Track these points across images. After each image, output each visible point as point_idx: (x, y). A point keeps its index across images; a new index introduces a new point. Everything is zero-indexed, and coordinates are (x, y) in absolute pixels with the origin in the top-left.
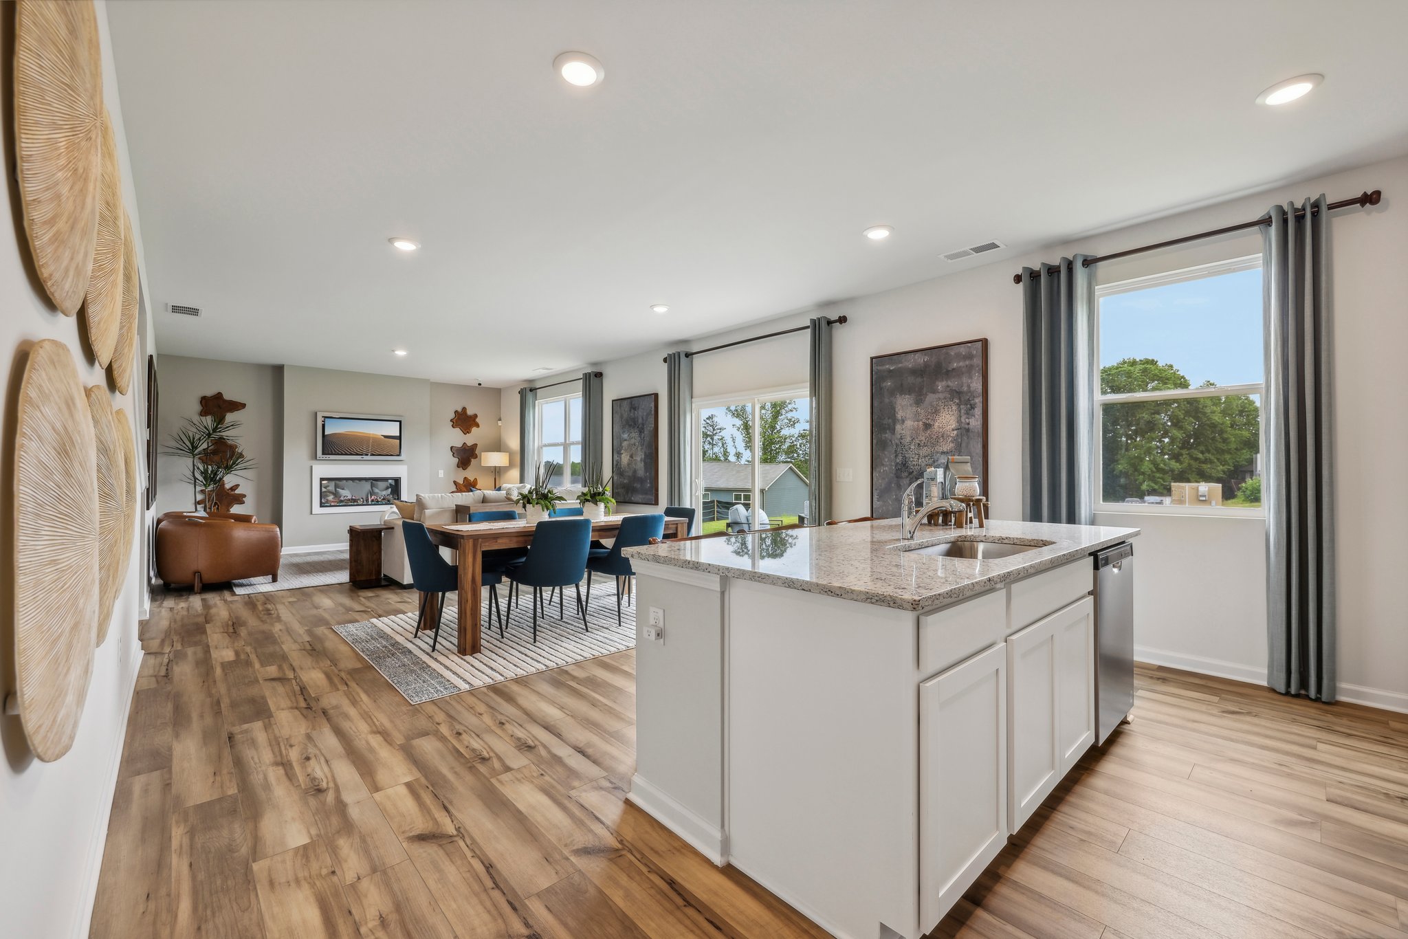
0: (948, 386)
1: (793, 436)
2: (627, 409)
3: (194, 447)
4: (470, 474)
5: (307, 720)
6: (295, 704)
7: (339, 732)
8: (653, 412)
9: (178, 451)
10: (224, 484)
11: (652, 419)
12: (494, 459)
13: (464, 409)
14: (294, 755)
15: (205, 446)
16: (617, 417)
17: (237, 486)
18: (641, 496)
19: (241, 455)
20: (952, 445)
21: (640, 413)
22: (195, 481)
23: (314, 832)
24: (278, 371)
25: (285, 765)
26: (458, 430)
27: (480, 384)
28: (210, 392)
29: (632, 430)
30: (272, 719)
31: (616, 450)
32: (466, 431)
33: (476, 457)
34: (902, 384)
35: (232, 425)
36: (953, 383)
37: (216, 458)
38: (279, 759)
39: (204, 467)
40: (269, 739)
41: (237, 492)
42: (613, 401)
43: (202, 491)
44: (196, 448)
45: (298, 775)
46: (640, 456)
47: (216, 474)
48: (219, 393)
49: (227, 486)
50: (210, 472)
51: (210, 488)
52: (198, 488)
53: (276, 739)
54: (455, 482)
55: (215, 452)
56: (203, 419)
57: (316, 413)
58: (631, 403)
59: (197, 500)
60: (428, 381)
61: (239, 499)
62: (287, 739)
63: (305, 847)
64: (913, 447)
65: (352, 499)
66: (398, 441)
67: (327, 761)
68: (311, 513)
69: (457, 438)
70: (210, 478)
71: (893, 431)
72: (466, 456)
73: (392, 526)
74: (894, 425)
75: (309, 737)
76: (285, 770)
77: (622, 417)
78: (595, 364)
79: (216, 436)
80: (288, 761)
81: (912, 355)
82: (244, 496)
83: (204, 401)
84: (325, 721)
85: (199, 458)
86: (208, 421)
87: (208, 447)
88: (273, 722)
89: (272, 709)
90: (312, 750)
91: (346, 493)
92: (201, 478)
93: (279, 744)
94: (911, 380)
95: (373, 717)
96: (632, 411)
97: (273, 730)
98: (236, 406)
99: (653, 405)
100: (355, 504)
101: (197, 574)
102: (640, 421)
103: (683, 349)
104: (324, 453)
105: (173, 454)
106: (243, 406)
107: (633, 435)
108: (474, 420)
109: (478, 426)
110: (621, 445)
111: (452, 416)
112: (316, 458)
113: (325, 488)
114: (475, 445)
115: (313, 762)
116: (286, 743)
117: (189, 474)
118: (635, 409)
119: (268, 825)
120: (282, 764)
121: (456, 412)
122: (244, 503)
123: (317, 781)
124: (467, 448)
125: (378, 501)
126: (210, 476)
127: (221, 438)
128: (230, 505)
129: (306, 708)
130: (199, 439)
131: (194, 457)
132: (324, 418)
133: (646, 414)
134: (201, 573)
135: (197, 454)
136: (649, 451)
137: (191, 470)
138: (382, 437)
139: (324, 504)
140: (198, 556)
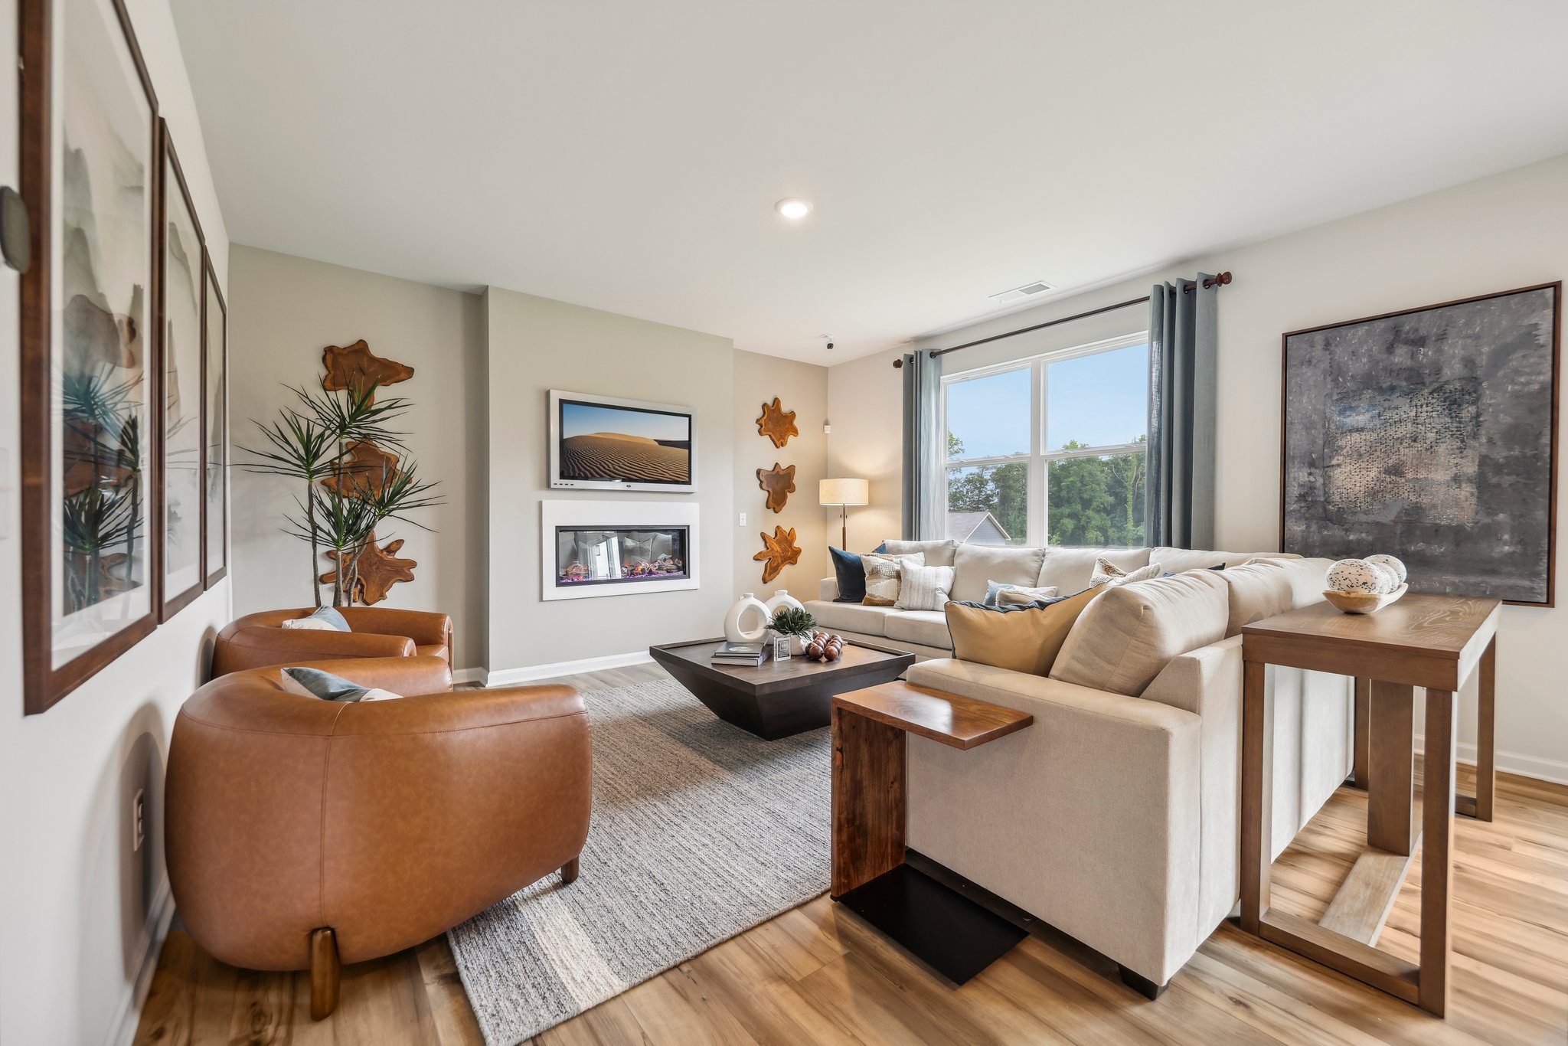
1: (959, 481)
2: (1371, 347)
3: (312, 455)
4: (785, 520)
8: (1545, 339)
9: (273, 464)
11: (1533, 359)
13: (776, 401)
15: (332, 453)
17: (400, 543)
19: (408, 478)
21: (1455, 352)
22: (314, 534)
24: (475, 301)
26: (767, 438)
27: (829, 348)
28: (342, 339)
29: (1401, 401)
31: (1307, 458)
32: (779, 442)
33: (793, 490)
35: (389, 407)
37: (360, 481)
39: (332, 500)
41: (400, 555)
42: (1286, 336)
43: (328, 553)
44: (316, 456)
46: (1448, 468)
47: (358, 517)
48: (361, 341)
49: (381, 545)
50: (345, 513)
51: (347, 548)
52: (322, 549)
54: (763, 536)
55: (356, 468)
56: (330, 393)
57: (548, 394)
58: (1396, 330)
59: (320, 576)
60: (730, 341)
61: (403, 571)
66: (687, 451)
68: (541, 599)
69: (766, 454)
72: (778, 487)
77: (1338, 372)
78: (1183, 262)
79: (356, 430)
82: (413, 564)
83: (331, 356)
85: (323, 483)
86: (341, 398)
87: (343, 458)
92: (326, 525)
96: (1402, 350)
98: (397, 372)
101: (319, 937)
102: (1453, 371)
104: (563, 476)
105: (264, 469)
106: (409, 372)
107: (1406, 412)
108: (791, 422)
109: (795, 432)
110: (1328, 443)
111: (759, 413)
112: (548, 486)
113: (564, 542)
114: (792, 468)
117: (301, 517)
118: (1418, 343)
121: (765, 405)
122: (412, 579)
124: (780, 473)
125: (651, 572)
126: (346, 521)
127: (369, 436)
128: (384, 586)
130: (322, 435)
131: (311, 477)
132: (562, 402)
133: (1485, 349)
134: (338, 931)
135: (317, 472)
136: (1516, 452)
137: (306, 507)
138: (656, 443)
139: (562, 578)
140: (321, 863)
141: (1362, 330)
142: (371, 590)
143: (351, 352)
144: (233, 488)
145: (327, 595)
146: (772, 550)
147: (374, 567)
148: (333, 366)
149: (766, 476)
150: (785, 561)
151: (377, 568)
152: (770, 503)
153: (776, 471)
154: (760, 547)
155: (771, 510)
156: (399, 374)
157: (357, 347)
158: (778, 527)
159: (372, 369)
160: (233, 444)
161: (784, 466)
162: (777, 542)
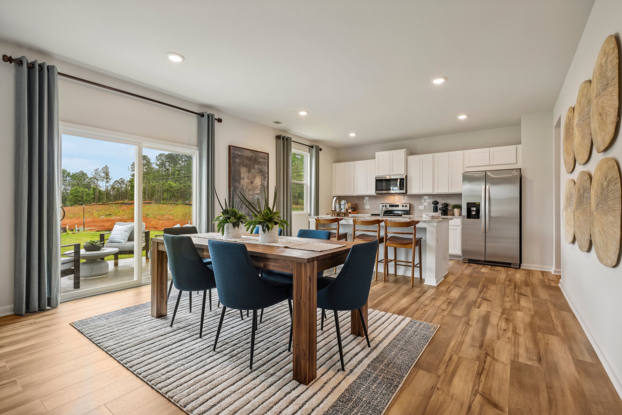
0: (258, 168)
5: (493, 347)
6: (493, 362)
7: (483, 333)
14: (510, 334)
20: (259, 191)
23: (515, 312)
25: (515, 332)
30: (513, 359)
34: (243, 162)
36: (260, 167)
38: (517, 336)
40: (518, 347)
45: (511, 327)
53: (514, 346)
62: (509, 342)
63: (518, 311)
64: (247, 191)
67: (498, 326)
71: (240, 183)
74: (240, 180)
75: (498, 338)
76: (516, 330)
80: (513, 333)
81: (247, 151)
84: (485, 341)
88: (512, 357)
89: (510, 367)
90: (501, 332)
93: (514, 342)
94: (246, 161)
95: (463, 331)
97: (514, 351)
115: (503, 328)
116: (511, 341)
119: (528, 319)
120: (516, 333)
123: (506, 322)
129: (489, 355)
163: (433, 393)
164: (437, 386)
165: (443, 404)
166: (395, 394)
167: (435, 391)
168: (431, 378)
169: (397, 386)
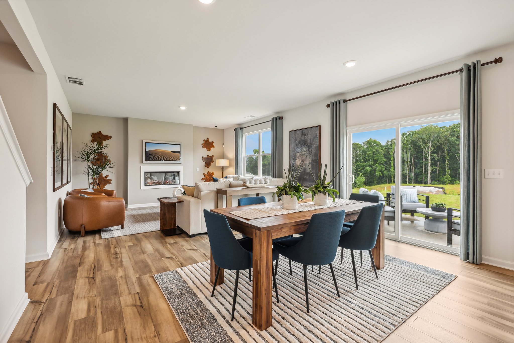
2: (300, 135)
3: (88, 157)
4: (210, 170)
8: (318, 136)
9: (81, 159)
10: (102, 175)
11: (317, 140)
12: (223, 163)
13: (208, 139)
15: (93, 156)
16: (293, 140)
17: (108, 175)
18: (309, 183)
19: (109, 161)
21: (309, 137)
22: (89, 174)
24: (126, 120)
26: (205, 149)
27: (216, 126)
28: (96, 131)
29: (303, 147)
31: (292, 158)
32: (209, 149)
33: (213, 162)
35: (105, 147)
37: (99, 162)
39: (93, 167)
41: (108, 178)
42: (290, 131)
43: (92, 178)
44: (90, 157)
46: (308, 161)
47: (98, 170)
48: (100, 131)
49: (104, 176)
50: (95, 169)
51: (96, 176)
52: (90, 177)
54: (204, 174)
55: (98, 159)
56: (92, 143)
57: (143, 141)
58: (302, 132)
59: (90, 183)
60: (192, 125)
61: (109, 182)
65: (159, 182)
66: (179, 154)
68: (141, 189)
69: (205, 153)
70: (95, 172)
72: (208, 161)
73: (183, 200)
77: (296, 140)
78: (278, 113)
79: (98, 152)
82: (111, 180)
83: (93, 135)
85: (91, 163)
86: (95, 144)
87: (95, 157)
91: (155, 179)
92: (91, 172)
96: (303, 136)
98: (107, 138)
99: (318, 132)
100: (160, 184)
101: (82, 226)
102: (309, 141)
103: (341, 98)
104: (146, 160)
105: (79, 160)
106: (111, 137)
107: (304, 149)
108: (212, 144)
109: (214, 147)
110: (295, 155)
111: (203, 142)
112: (143, 162)
113: (147, 175)
114: (213, 156)
117: (86, 170)
118: (305, 135)
121: (204, 140)
122: (111, 184)
124: (209, 157)
125: (170, 183)
127: (101, 153)
128: (105, 185)
130: (90, 153)
131: (88, 162)
132: (146, 143)
133: (312, 138)
134: (85, 225)
135: (89, 161)
136: (315, 158)
137: (87, 168)
138: (171, 152)
139: (146, 184)
140: (82, 216)
141: (299, 131)
142: (101, 186)
143: (98, 134)
144: (72, 164)
145: (91, 186)
146: (206, 177)
147: (102, 181)
148: (94, 137)
149: (204, 158)
150: (210, 180)
151: (103, 181)
152: (206, 165)
153: (208, 157)
154: (203, 177)
155: (206, 167)
156: (108, 138)
157: (99, 133)
158: (208, 172)
159: (102, 137)
160: (73, 156)
161: (210, 156)
162: (208, 175)
163: (156, 330)
164: (157, 337)
165: (144, 329)
166: (174, 311)
167: (156, 333)
168: (167, 340)
169: (177, 314)
